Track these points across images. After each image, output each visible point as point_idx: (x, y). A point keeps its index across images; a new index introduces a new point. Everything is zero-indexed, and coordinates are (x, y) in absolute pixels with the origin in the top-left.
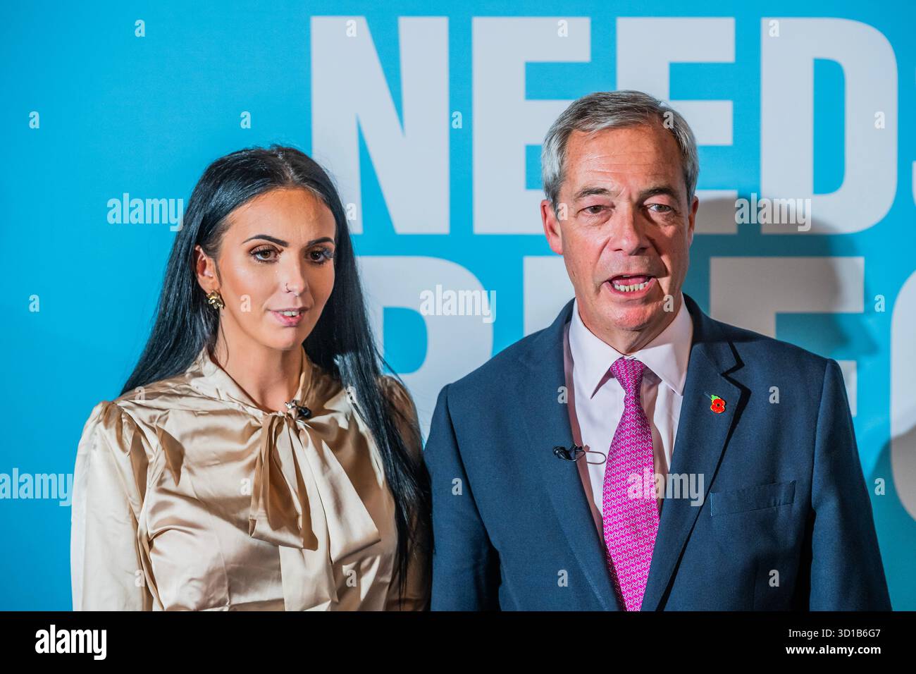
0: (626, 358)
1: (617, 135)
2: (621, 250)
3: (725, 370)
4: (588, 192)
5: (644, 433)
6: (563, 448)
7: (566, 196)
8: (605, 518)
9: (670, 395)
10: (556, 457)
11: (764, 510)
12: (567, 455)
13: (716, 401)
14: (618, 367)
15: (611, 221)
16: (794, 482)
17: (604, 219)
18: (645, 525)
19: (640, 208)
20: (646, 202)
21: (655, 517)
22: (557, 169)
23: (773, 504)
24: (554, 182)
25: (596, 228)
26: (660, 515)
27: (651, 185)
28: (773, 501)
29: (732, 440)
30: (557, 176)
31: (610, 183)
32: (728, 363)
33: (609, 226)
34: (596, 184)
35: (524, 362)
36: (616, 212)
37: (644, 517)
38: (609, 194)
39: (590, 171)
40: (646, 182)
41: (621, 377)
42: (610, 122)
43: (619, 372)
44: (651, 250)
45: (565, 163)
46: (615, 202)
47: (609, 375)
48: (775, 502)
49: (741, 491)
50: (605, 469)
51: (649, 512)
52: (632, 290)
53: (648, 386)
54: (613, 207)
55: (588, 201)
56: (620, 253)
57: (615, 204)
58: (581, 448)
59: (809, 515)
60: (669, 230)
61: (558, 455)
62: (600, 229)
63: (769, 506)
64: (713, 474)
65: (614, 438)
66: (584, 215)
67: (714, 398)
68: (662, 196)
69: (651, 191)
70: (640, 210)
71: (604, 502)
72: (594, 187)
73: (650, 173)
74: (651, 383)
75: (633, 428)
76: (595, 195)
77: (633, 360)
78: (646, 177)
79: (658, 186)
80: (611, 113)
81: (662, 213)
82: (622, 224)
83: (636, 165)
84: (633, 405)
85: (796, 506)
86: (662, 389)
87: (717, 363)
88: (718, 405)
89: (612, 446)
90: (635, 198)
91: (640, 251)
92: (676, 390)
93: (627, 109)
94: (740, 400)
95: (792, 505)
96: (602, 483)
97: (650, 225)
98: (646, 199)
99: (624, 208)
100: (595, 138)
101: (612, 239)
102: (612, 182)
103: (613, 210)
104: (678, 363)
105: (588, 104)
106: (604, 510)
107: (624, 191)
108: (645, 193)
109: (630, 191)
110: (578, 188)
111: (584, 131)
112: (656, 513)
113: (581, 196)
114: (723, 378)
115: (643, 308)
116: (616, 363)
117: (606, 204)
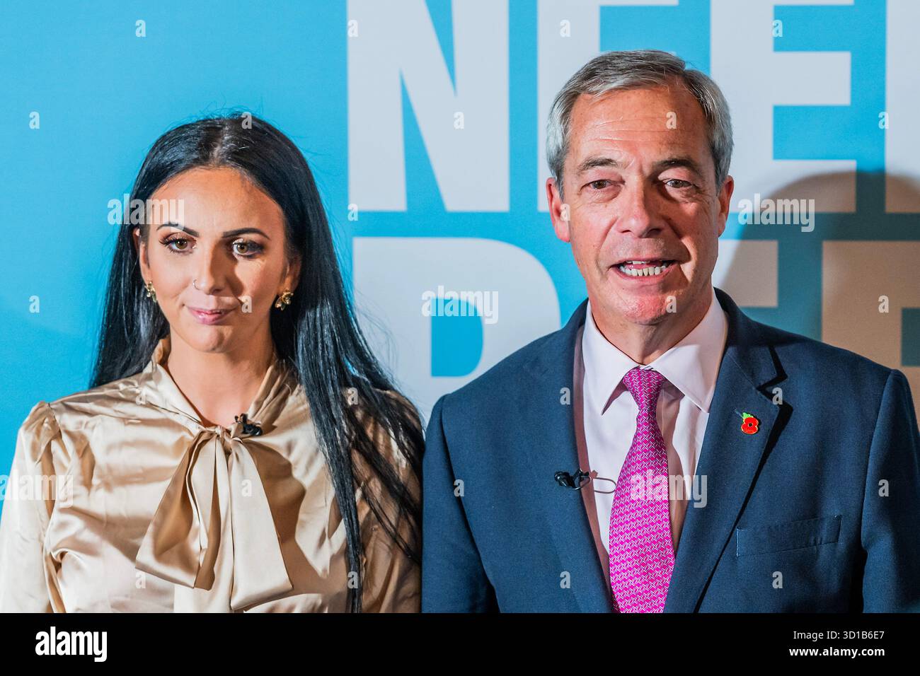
0: (642, 367)
1: (628, 97)
2: (628, 231)
3: (762, 383)
4: (593, 163)
5: (658, 457)
6: (566, 474)
7: (570, 170)
8: (611, 556)
9: (694, 413)
10: (557, 484)
11: (802, 549)
12: (571, 482)
13: (747, 420)
14: (631, 379)
15: (620, 198)
16: (839, 518)
17: (611, 195)
18: (657, 565)
19: (653, 184)
20: (661, 177)
21: (670, 556)
22: (560, 140)
23: (812, 542)
24: (557, 155)
25: (602, 206)
26: (675, 554)
27: (666, 155)
28: (813, 538)
29: (765, 468)
30: (561, 148)
31: (617, 153)
32: (767, 374)
33: (616, 204)
34: (600, 154)
35: (529, 371)
36: (626, 187)
37: (656, 556)
38: (616, 165)
39: (595, 140)
40: (660, 152)
41: (634, 390)
42: (621, 81)
43: (632, 384)
44: (667, 231)
45: (570, 131)
46: (624, 176)
47: (622, 387)
48: (815, 541)
49: (772, 528)
50: (613, 498)
51: (662, 549)
52: (646, 274)
53: (667, 401)
54: (623, 182)
55: (593, 174)
56: (628, 236)
57: (624, 178)
58: (587, 474)
59: (857, 557)
60: (690, 208)
61: (559, 481)
62: (606, 206)
63: (807, 545)
64: (741, 506)
65: (625, 462)
66: (587, 191)
67: (746, 416)
68: (679, 169)
69: (666, 162)
70: (654, 186)
71: (610, 537)
72: (599, 157)
73: (665, 142)
74: (672, 398)
75: (645, 451)
76: (600, 168)
77: (650, 370)
78: (660, 146)
79: (675, 157)
80: (622, 71)
81: (680, 189)
82: (632, 200)
83: (648, 131)
84: (646, 424)
85: (842, 545)
86: (684, 404)
87: (753, 375)
88: (750, 425)
89: (622, 471)
90: (647, 171)
91: (652, 232)
92: (701, 406)
93: (639, 67)
94: (777, 418)
95: (836, 545)
96: (609, 516)
97: (666, 202)
98: (661, 173)
99: (634, 182)
100: (602, 101)
101: (619, 219)
102: (620, 151)
103: (622, 185)
104: (705, 375)
105: (598, 63)
106: (610, 547)
107: (633, 161)
108: (659, 165)
109: (640, 162)
110: (581, 160)
111: (590, 93)
112: (670, 551)
113: (584, 169)
114: (759, 392)
115: (660, 297)
116: (630, 373)
117: (613, 179)
